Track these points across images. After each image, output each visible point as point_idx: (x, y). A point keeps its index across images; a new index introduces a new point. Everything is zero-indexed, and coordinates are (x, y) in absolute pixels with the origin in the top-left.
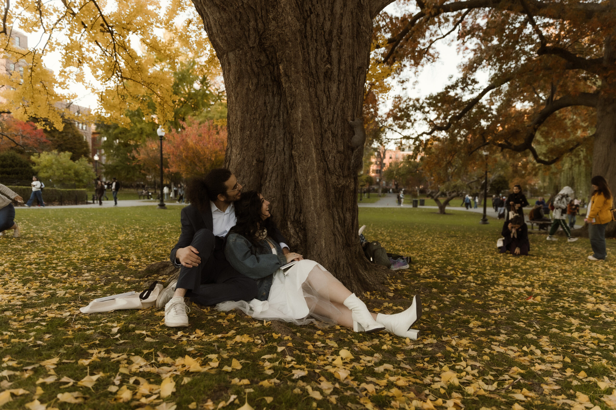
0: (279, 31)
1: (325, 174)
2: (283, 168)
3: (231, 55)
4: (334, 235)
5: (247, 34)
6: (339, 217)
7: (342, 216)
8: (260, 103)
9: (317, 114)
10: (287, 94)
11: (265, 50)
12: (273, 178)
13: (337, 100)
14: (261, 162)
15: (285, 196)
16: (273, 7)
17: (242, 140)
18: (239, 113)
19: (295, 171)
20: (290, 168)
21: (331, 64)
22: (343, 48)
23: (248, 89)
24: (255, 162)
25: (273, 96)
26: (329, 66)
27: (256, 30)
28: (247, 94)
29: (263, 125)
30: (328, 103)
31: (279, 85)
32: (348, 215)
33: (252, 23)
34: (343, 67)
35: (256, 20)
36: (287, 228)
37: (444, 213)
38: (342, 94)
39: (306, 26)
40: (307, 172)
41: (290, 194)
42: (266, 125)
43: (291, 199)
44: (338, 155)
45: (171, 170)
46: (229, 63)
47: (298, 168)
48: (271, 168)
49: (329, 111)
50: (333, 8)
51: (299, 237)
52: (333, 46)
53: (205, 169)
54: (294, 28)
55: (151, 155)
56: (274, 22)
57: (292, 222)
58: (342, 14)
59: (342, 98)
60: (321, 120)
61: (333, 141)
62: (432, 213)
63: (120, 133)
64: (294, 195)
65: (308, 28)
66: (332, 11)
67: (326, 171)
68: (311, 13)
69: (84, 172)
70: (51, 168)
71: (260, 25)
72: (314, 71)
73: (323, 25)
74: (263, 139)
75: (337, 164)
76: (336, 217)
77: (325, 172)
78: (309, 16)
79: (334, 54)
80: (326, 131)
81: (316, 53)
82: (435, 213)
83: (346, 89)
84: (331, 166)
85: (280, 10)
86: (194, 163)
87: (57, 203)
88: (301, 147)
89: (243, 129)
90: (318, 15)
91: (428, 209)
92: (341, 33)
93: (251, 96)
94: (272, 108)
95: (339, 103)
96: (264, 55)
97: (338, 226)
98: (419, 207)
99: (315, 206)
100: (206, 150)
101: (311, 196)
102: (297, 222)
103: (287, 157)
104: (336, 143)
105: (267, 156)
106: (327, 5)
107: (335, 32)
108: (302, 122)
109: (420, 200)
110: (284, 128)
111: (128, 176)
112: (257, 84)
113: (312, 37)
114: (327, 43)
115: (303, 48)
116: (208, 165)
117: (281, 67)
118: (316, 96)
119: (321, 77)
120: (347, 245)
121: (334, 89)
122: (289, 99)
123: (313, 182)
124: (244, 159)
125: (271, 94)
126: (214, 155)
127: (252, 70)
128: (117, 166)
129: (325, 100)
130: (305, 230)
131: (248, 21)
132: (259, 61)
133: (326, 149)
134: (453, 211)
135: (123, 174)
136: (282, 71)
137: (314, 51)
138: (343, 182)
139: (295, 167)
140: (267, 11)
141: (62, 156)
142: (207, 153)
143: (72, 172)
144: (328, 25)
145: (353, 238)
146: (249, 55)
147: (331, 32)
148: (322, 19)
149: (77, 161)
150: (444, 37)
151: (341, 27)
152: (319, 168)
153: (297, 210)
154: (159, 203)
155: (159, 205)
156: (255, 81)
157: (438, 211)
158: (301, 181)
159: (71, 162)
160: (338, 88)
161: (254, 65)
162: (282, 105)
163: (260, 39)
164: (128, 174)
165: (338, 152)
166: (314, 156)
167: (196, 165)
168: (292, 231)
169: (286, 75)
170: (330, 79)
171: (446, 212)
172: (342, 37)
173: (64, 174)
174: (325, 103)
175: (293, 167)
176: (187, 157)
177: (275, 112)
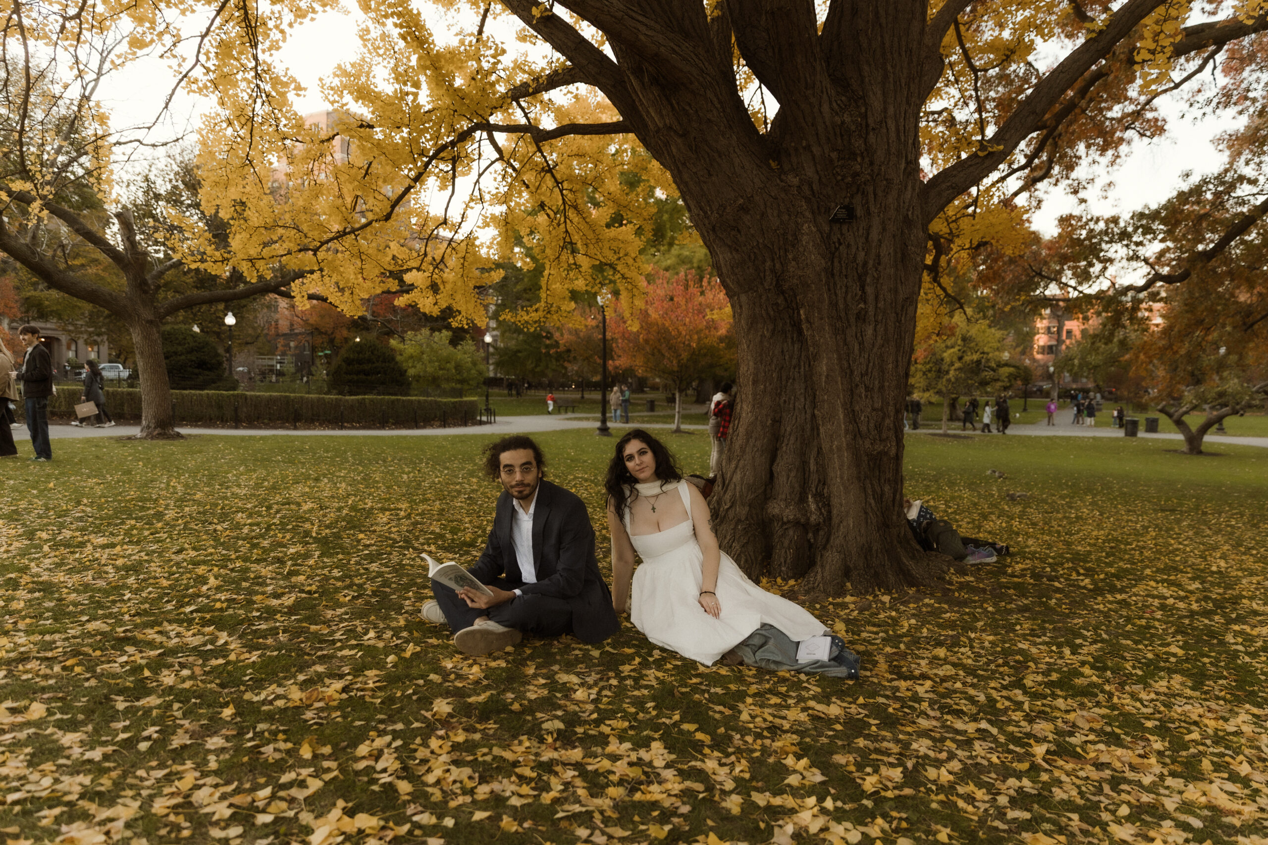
0: (800, 273)
1: (855, 438)
2: (803, 430)
3: (743, 298)
4: (866, 513)
5: (762, 275)
6: (874, 491)
7: (878, 490)
8: (776, 352)
9: (846, 365)
10: (809, 343)
11: (783, 292)
12: (792, 442)
13: (873, 345)
14: (777, 422)
15: (804, 463)
16: (793, 246)
17: (755, 395)
18: (751, 363)
19: (818, 435)
20: (812, 429)
21: (865, 303)
22: (881, 281)
23: (763, 336)
24: (770, 422)
25: (793, 343)
26: (862, 305)
27: (773, 271)
28: (761, 342)
29: (780, 378)
30: (862, 349)
31: (800, 332)
32: (887, 488)
33: (768, 263)
34: (881, 305)
35: (773, 260)
36: (807, 502)
37: (1200, 453)
38: (879, 338)
39: (833, 262)
40: (831, 436)
41: (812, 461)
42: (784, 378)
43: (813, 467)
44: (874, 413)
45: (617, 363)
46: (741, 307)
47: (822, 430)
48: (788, 429)
49: (862, 360)
50: (868, 234)
51: (821, 513)
52: (868, 280)
53: (679, 362)
54: (818, 268)
55: (582, 334)
56: (793, 263)
57: (814, 496)
58: (880, 241)
59: (879, 341)
60: (852, 372)
61: (866, 397)
62: (1170, 451)
63: (525, 290)
64: (817, 463)
65: (836, 264)
66: (867, 238)
67: (857, 434)
68: (840, 244)
69: (470, 365)
70: (420, 359)
71: (778, 266)
72: (843, 314)
73: (855, 257)
74: (780, 394)
75: (872, 425)
76: (870, 492)
77: (855, 436)
78: (837, 249)
79: (870, 290)
80: (857, 386)
81: (846, 292)
82: (1175, 451)
83: (886, 330)
84: (863, 428)
85: (801, 249)
86: (659, 351)
87: (438, 423)
88: (826, 406)
89: (755, 382)
90: (849, 246)
91: (1164, 441)
92: (879, 264)
93: (766, 344)
94: (791, 358)
95: (875, 350)
96: (782, 297)
97: (872, 502)
98: (1142, 434)
99: (842, 478)
100: (681, 328)
101: (837, 466)
102: (819, 496)
103: (809, 416)
104: (872, 398)
105: (784, 414)
106: (861, 231)
107: (871, 263)
108: (827, 376)
109: (1147, 419)
110: (806, 381)
111: (538, 369)
112: (774, 330)
113: (841, 272)
114: (860, 277)
115: (829, 290)
116: (685, 356)
117: (802, 312)
118: (845, 344)
119: (852, 320)
120: (885, 525)
121: (870, 331)
122: (811, 349)
123: (839, 449)
124: (757, 418)
125: (790, 341)
126: (696, 337)
127: (768, 314)
128: (519, 351)
129: (857, 347)
130: (829, 505)
131: (764, 262)
132: (777, 304)
133: (857, 408)
134: (1229, 446)
135: (530, 365)
136: (803, 317)
137: (844, 290)
138: (879, 447)
139: (818, 429)
140: (786, 251)
141: (436, 339)
142: (684, 333)
143: (450, 366)
144: (861, 255)
145: (895, 517)
146: (764, 297)
147: (865, 264)
148: (854, 250)
149: (459, 347)
150: (1177, 86)
151: (879, 256)
152: (847, 431)
153: (819, 481)
154: (598, 424)
155: (599, 429)
156: (771, 327)
157: (1185, 448)
158: (825, 446)
159: (451, 348)
160: (875, 330)
161: (770, 309)
162: (803, 354)
163: (777, 281)
164: (536, 366)
165: (874, 409)
166: (842, 417)
167: (663, 355)
168: (813, 507)
169: (808, 321)
170: (864, 320)
171: (1203, 448)
172: (880, 268)
173: (441, 369)
174: (857, 351)
175: (815, 429)
176: (646, 341)
177: (794, 362)
